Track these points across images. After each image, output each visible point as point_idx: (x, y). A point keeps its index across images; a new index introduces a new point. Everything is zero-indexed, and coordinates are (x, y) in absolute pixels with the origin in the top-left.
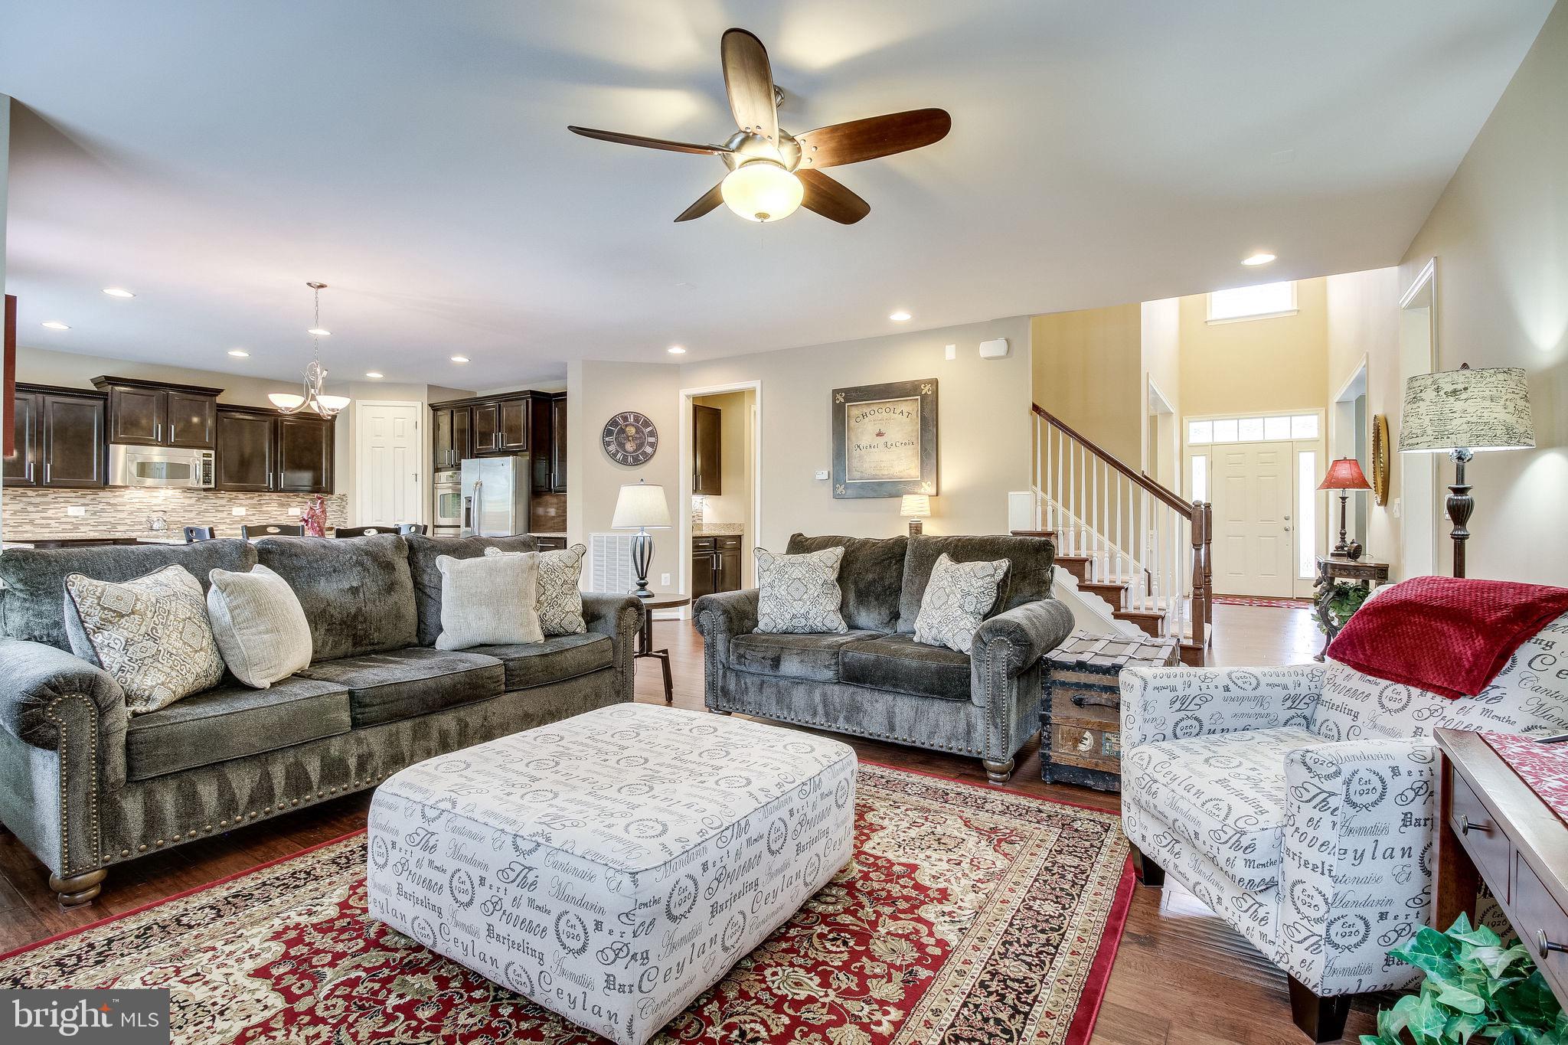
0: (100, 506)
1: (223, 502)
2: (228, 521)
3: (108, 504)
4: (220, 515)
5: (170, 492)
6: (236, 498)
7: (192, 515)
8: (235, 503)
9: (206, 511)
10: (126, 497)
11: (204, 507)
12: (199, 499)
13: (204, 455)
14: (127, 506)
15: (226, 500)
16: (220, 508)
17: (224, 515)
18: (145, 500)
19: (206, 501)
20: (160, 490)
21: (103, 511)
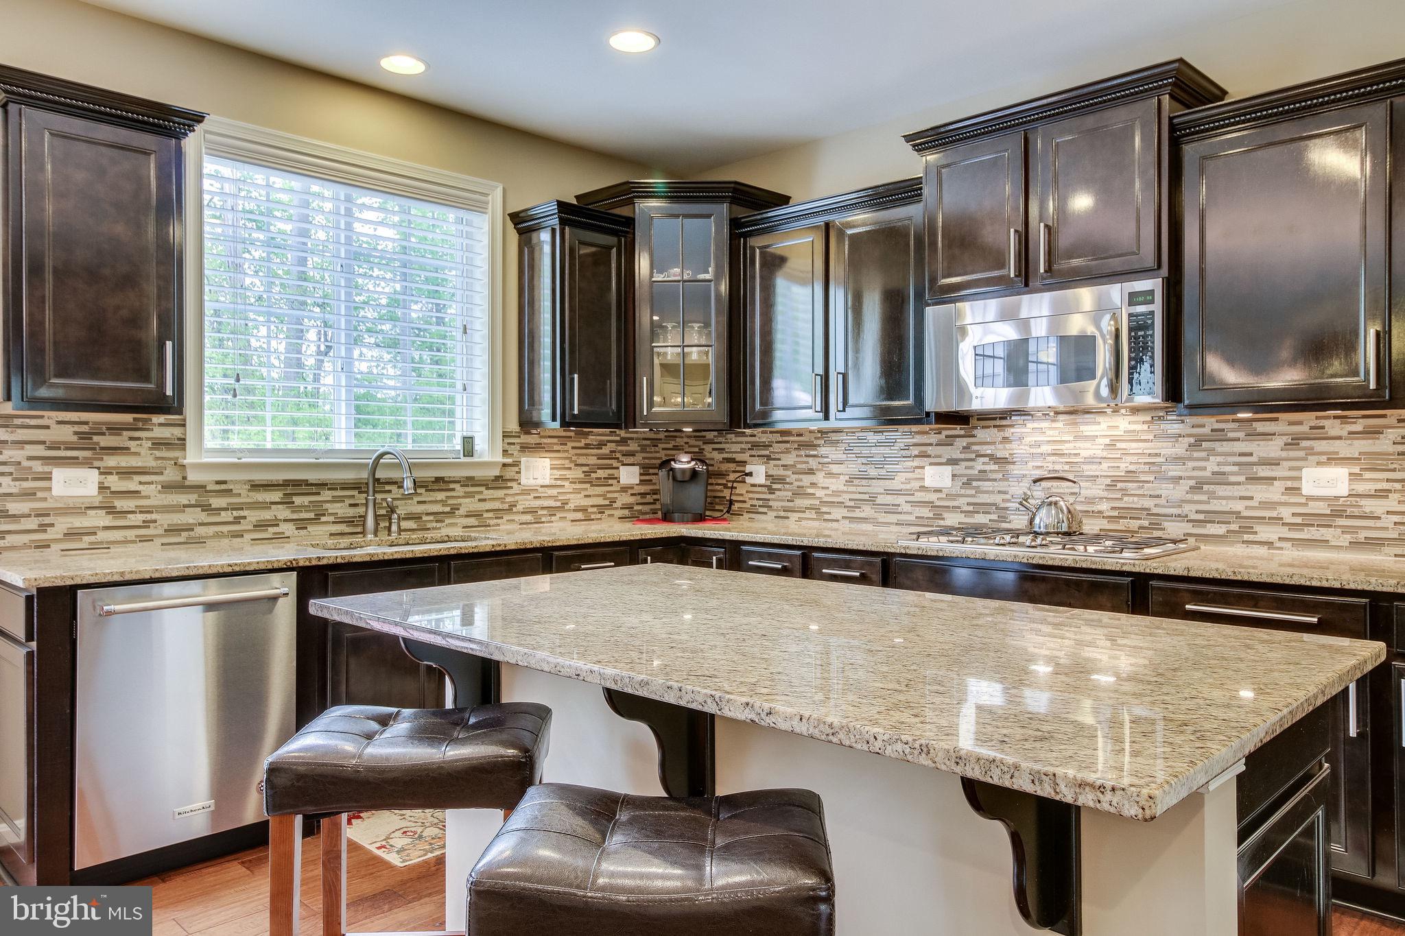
0: (979, 465)
1: (1272, 449)
2: (1286, 513)
3: (993, 458)
4: (1261, 493)
5: (1124, 424)
6: (1318, 433)
7: (1180, 491)
8: (1311, 452)
9: (1220, 479)
10: (1027, 440)
11: (1212, 465)
12: (1198, 442)
13: (1133, 298)
14: (1030, 464)
15: (1279, 442)
16: (1263, 472)
17: (1274, 493)
18: (1065, 448)
19: (1218, 446)
20: (1100, 418)
21: (983, 476)
